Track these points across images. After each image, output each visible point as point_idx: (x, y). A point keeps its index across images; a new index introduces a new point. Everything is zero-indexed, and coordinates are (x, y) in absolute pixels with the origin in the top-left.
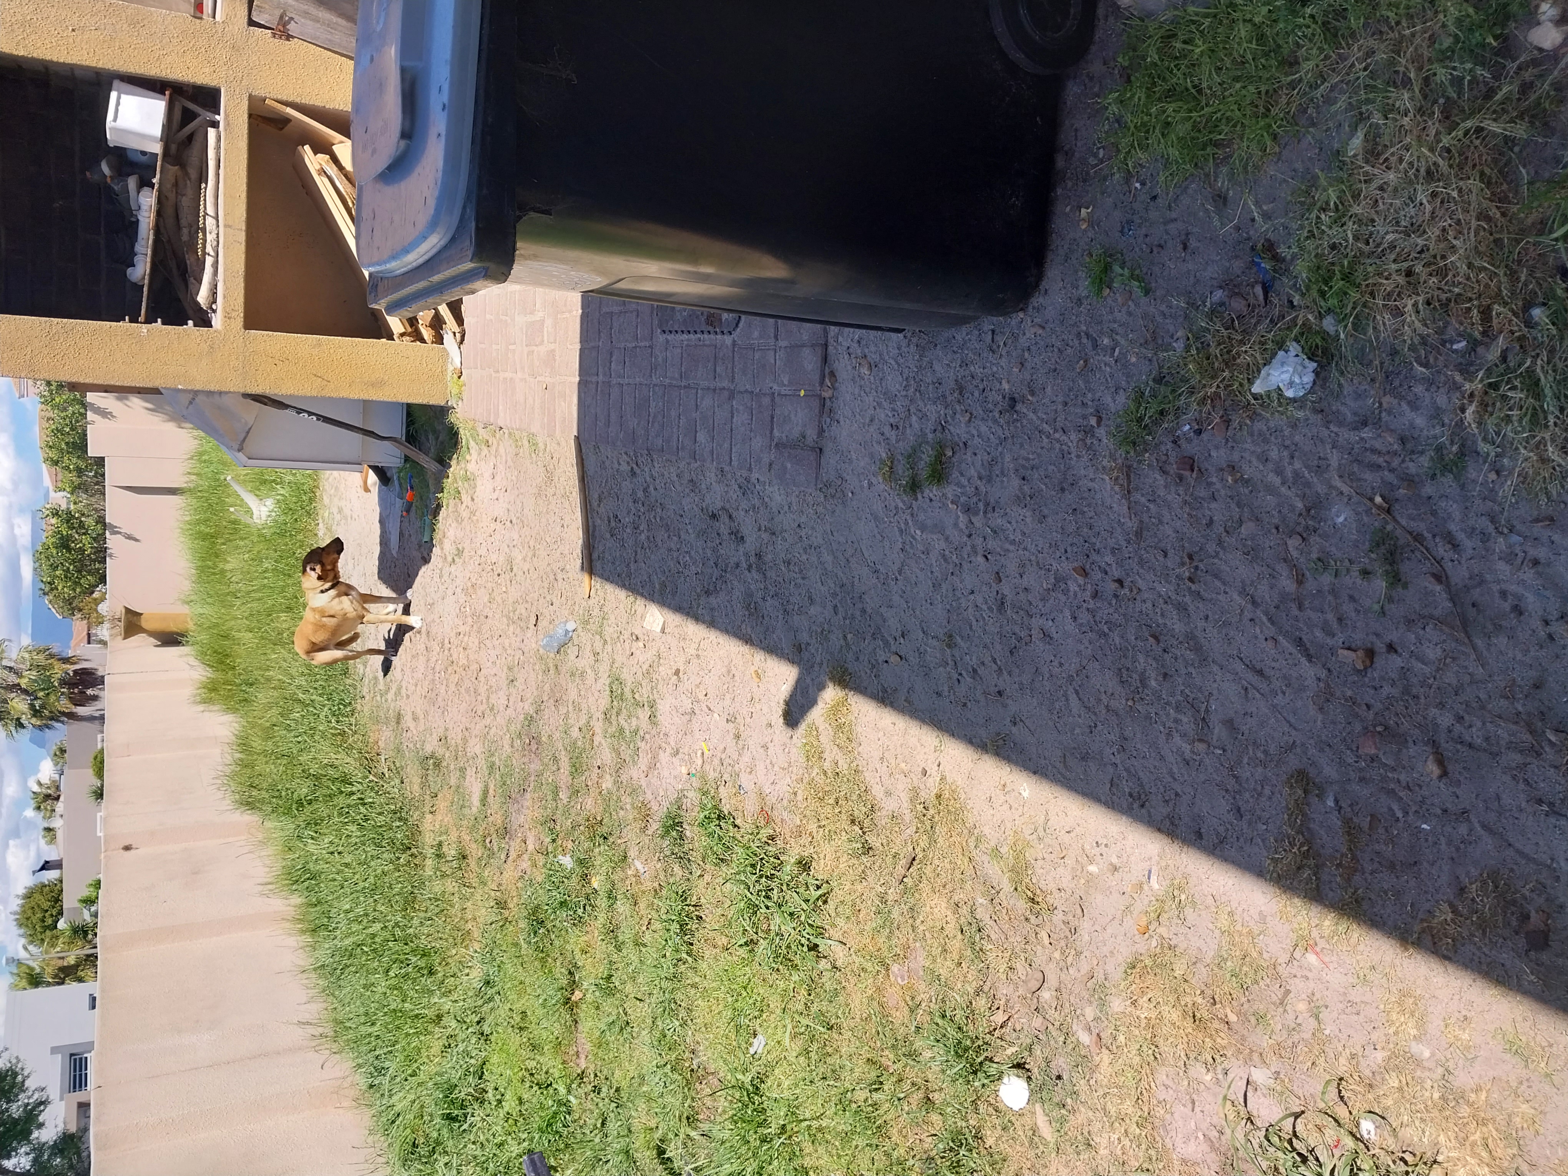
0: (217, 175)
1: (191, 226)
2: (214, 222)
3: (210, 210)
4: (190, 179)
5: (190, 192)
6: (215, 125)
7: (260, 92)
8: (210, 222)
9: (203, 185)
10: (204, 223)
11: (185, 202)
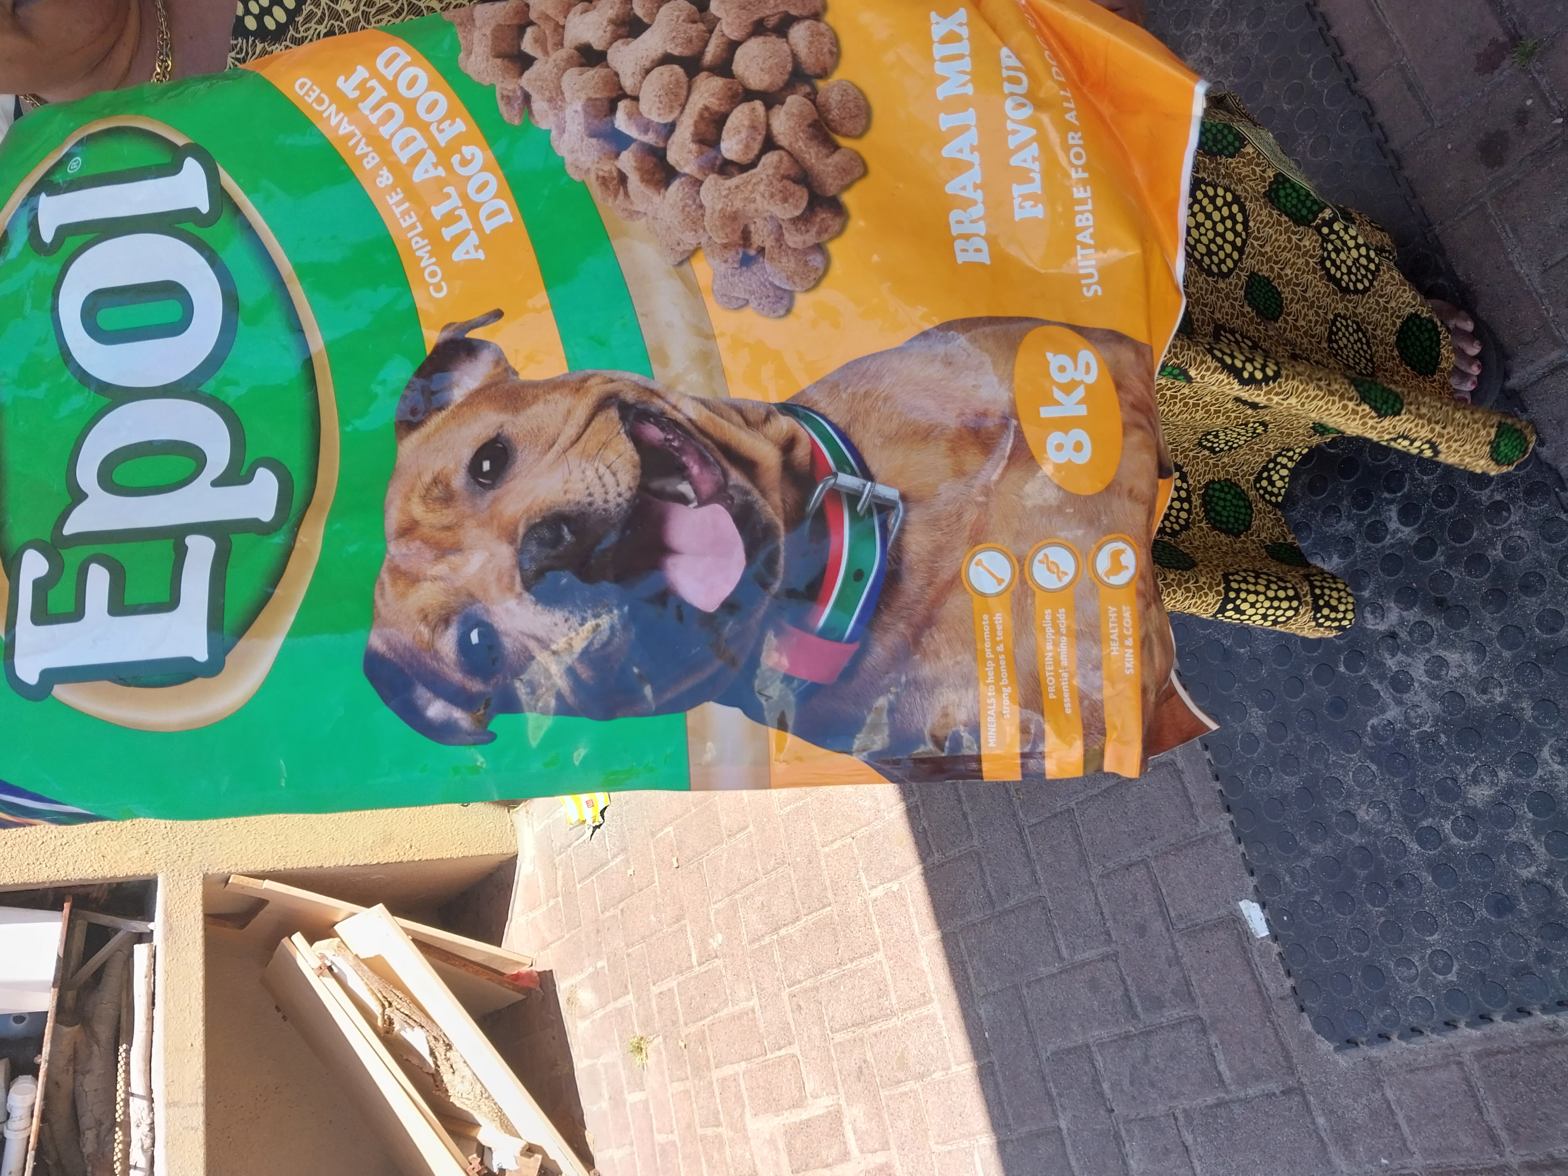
0: (151, 1019)
1: (100, 1123)
2: (145, 1104)
3: (138, 1086)
4: (97, 1042)
5: (98, 1064)
6: (145, 937)
7: (220, 868)
8: (138, 1107)
9: (123, 1048)
10: (126, 1114)
11: (90, 1084)
